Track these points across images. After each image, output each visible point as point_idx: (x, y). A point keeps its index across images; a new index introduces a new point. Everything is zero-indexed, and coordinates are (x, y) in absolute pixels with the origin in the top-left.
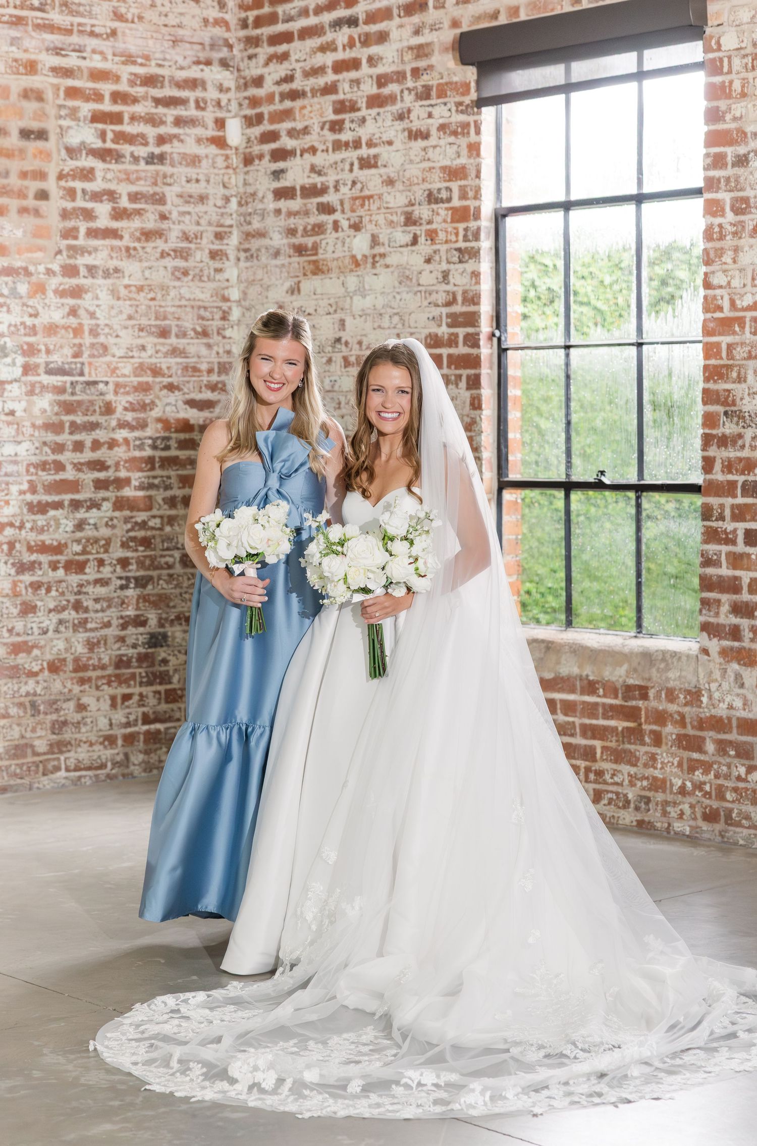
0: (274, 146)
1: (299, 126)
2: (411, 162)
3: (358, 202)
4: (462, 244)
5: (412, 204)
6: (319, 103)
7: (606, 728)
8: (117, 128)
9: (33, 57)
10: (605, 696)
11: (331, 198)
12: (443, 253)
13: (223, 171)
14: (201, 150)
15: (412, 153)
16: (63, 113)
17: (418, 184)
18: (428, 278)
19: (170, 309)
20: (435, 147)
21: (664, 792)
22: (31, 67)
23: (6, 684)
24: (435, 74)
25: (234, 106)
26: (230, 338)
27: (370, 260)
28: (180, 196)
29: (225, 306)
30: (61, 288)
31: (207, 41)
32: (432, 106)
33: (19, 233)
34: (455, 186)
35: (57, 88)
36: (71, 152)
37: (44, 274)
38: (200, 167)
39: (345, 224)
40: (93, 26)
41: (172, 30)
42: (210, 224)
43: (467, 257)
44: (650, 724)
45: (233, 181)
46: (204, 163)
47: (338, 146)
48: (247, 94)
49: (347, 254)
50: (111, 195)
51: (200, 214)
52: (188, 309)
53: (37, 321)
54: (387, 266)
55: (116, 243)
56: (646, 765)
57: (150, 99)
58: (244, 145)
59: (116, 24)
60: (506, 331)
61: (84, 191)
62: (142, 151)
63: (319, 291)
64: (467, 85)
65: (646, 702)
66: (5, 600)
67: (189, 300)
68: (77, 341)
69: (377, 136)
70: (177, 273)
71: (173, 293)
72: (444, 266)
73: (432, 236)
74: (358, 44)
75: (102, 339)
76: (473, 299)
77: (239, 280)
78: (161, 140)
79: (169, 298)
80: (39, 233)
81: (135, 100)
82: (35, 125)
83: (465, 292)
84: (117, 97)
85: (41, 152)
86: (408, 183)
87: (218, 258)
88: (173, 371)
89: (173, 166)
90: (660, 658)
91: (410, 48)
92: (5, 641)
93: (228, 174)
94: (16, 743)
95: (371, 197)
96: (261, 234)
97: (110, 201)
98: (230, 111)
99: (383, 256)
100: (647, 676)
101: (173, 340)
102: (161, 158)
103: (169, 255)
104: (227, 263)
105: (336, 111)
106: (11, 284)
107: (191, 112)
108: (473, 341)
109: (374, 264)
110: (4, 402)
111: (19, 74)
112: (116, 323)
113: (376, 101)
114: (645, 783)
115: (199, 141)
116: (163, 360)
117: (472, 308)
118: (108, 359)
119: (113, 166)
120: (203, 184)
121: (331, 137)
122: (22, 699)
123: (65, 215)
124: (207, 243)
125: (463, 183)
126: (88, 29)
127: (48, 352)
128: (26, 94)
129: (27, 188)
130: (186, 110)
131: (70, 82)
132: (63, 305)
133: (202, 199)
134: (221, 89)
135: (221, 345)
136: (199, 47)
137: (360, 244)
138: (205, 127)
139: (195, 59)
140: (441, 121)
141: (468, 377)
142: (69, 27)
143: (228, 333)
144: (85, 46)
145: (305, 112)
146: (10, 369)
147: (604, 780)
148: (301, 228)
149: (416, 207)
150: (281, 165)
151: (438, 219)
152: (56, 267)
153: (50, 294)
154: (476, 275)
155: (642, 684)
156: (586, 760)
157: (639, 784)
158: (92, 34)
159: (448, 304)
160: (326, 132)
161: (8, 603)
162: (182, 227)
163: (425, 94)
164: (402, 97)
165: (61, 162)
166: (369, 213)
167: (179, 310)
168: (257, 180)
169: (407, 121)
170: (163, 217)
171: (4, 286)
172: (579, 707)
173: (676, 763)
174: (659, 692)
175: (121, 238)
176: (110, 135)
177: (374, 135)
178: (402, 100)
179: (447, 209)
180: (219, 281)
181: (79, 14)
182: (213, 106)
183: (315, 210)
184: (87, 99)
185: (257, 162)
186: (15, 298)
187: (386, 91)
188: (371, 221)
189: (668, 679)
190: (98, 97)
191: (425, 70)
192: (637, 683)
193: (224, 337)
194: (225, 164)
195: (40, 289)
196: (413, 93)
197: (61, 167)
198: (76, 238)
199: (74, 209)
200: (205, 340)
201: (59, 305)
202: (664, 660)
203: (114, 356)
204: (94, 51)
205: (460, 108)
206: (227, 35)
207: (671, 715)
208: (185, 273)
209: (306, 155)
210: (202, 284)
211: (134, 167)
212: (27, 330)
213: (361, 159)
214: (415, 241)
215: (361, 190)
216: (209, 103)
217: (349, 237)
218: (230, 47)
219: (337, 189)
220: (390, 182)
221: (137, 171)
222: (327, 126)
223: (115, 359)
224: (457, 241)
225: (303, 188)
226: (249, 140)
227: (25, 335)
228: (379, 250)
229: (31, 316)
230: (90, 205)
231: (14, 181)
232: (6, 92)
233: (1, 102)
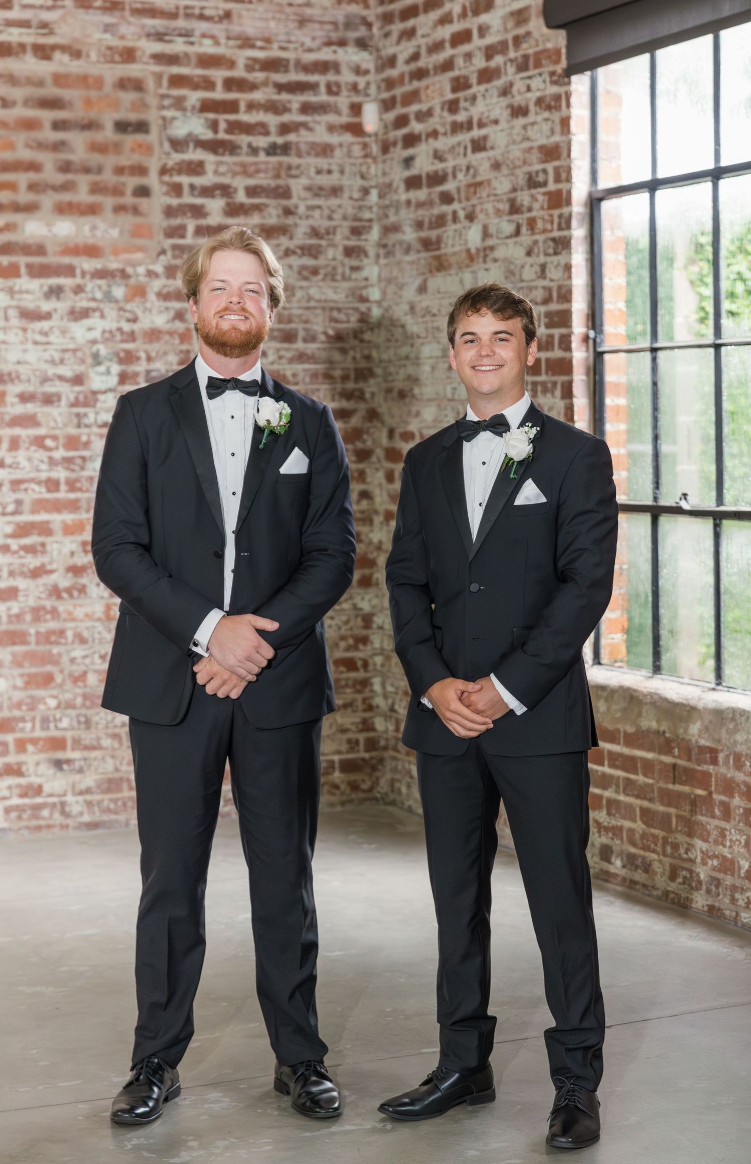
0: (404, 131)
1: (424, 107)
2: (514, 142)
3: (472, 190)
4: (556, 234)
5: (514, 190)
6: (440, 82)
7: (680, 795)
8: (232, 117)
9: (130, 44)
10: (679, 757)
11: (450, 186)
12: (541, 244)
13: (361, 161)
14: (334, 139)
15: (515, 132)
16: (166, 102)
17: (520, 167)
18: (529, 274)
19: (296, 312)
20: (533, 124)
21: (733, 875)
22: (129, 55)
23: (97, 714)
24: (532, 42)
25: (373, 90)
26: (369, 342)
27: (482, 254)
28: (308, 189)
29: (363, 307)
30: (165, 291)
31: (341, 19)
32: (530, 78)
33: (115, 233)
34: (550, 167)
35: (159, 77)
36: (177, 144)
37: (146, 276)
38: (332, 157)
39: (461, 214)
40: (202, 8)
41: (299, 10)
42: (345, 218)
43: (560, 247)
44: (719, 793)
45: (373, 170)
46: (338, 153)
47: (456, 128)
48: (385, 75)
49: (463, 248)
50: (225, 190)
51: (333, 208)
52: (318, 311)
53: (136, 327)
54: (495, 260)
56: (716, 842)
57: (271, 85)
58: (381, 132)
59: (231, 6)
60: (601, 332)
61: (192, 187)
62: (262, 142)
63: (442, 290)
64: (558, 52)
65: (716, 768)
66: (97, 624)
67: (319, 301)
68: (184, 347)
69: (486, 115)
70: (305, 273)
71: (299, 294)
72: (542, 259)
73: (531, 223)
74: (470, 14)
76: (566, 296)
77: (380, 279)
78: (285, 129)
79: (295, 299)
80: (137, 232)
81: (253, 87)
82: (133, 117)
83: (560, 288)
84: (230, 84)
85: (140, 146)
86: (511, 166)
87: (354, 255)
88: (300, 378)
89: (299, 155)
90: (730, 716)
91: (512, 14)
92: (97, 667)
93: (366, 163)
94: (110, 776)
95: (480, 184)
96: (395, 228)
97: (223, 195)
98: (367, 95)
99: (492, 248)
100: (716, 736)
101: (300, 345)
102: (285, 149)
103: (294, 253)
104: (365, 261)
105: (454, 90)
106: (105, 288)
107: (323, 97)
108: (566, 343)
109: (485, 256)
110: (97, 413)
111: (112, 61)
113: (486, 76)
114: (715, 862)
115: (331, 128)
116: (287, 367)
117: (564, 306)
119: (227, 159)
120: (336, 176)
121: (449, 118)
122: (117, 730)
123: (169, 212)
124: (341, 238)
125: (556, 163)
126: (197, 11)
127: (149, 359)
128: (123, 84)
129: (124, 184)
130: (315, 95)
131: (176, 70)
132: (167, 309)
133: (336, 191)
134: (358, 71)
135: (358, 350)
136: (329, 27)
137: (474, 236)
138: (338, 112)
139: (325, 40)
140: (538, 94)
141: (563, 384)
142: (174, 10)
143: (367, 336)
144: (193, 30)
145: (429, 92)
146: (104, 378)
147: (680, 855)
148: (427, 220)
149: (519, 193)
150: (410, 152)
151: (536, 206)
152: (159, 268)
153: (152, 297)
154: (568, 268)
155: (713, 746)
156: (662, 830)
157: (710, 862)
158: (202, 17)
159: (547, 301)
160: (446, 114)
161: (99, 627)
162: (311, 222)
163: (523, 66)
164: (505, 69)
165: (164, 156)
166: (480, 201)
167: (307, 312)
168: (391, 169)
169: (509, 96)
170: (288, 212)
171: (96, 289)
172: (657, 768)
173: (743, 841)
174: (727, 757)
176: (223, 126)
177: (482, 113)
178: (506, 74)
179: (544, 194)
180: (356, 280)
182: (349, 90)
183: (437, 201)
184: (196, 87)
185: (392, 149)
186: (110, 301)
187: (493, 64)
188: (482, 211)
189: (735, 743)
190: (209, 85)
191: (524, 37)
192: (708, 744)
193: (362, 341)
194: (362, 154)
195: (140, 292)
196: (514, 64)
197: (164, 161)
198: (183, 236)
199: (180, 205)
200: (339, 345)
201: (162, 309)
202: (733, 719)
204: (204, 36)
205: (555, 78)
206: (365, 12)
207: (738, 785)
208: (315, 272)
209: (431, 140)
210: (335, 284)
211: (252, 159)
212: (125, 337)
213: (473, 141)
214: (517, 232)
215: (474, 176)
216: (343, 88)
217: (464, 228)
218: (369, 25)
219: (455, 176)
220: (496, 166)
221: (256, 164)
222: (446, 107)
224: (551, 231)
225: (429, 176)
226: (386, 127)
227: (123, 341)
228: (490, 242)
229: (129, 320)
230: (199, 201)
231: (108, 177)
232: (99, 83)
233: (93, 94)
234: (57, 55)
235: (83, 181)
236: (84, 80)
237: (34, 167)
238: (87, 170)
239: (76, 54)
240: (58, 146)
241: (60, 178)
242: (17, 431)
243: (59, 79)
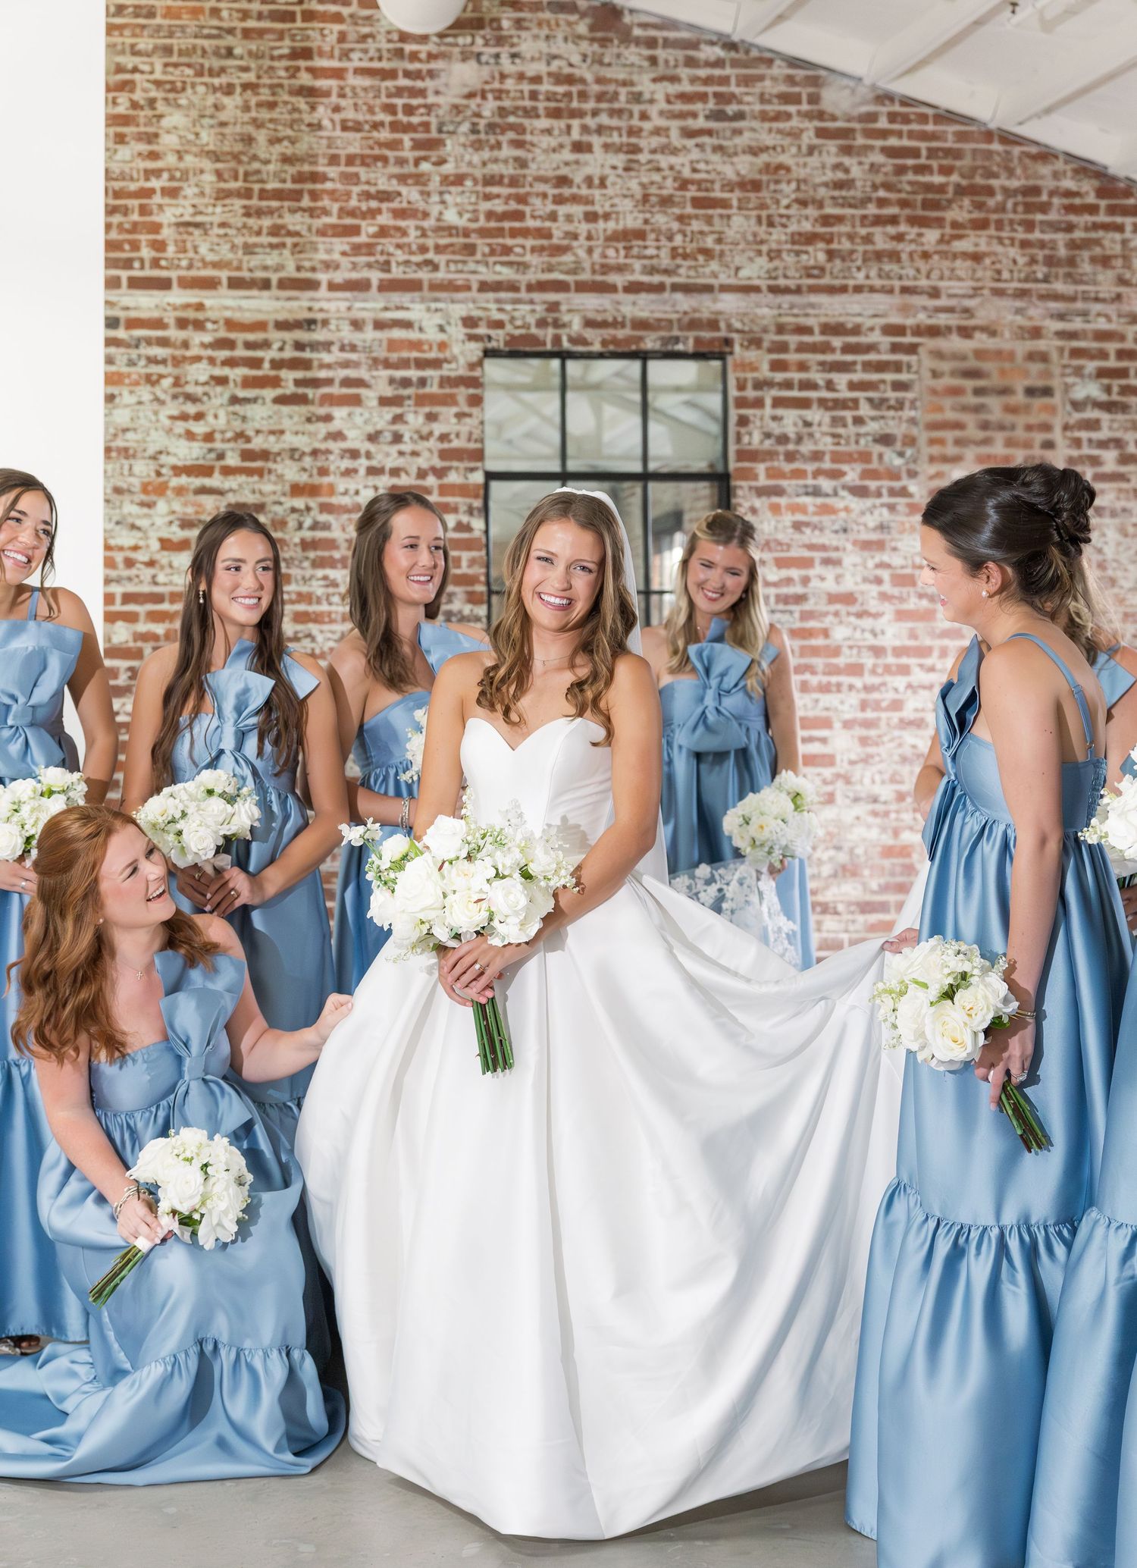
8: (1123, 382)
9: (1037, 323)
16: (1068, 371)
22: (1036, 333)
35: (1061, 350)
36: (1077, 406)
40: (1097, 292)
50: (1118, 443)
55: (1124, 485)
59: (1122, 289)
61: (1090, 441)
75: (1110, 572)
82: (1040, 383)
84: (1122, 354)
85: (1047, 407)
97: (1116, 447)
111: (1023, 338)
112: (1124, 558)
118: (1116, 590)
119: (1120, 417)
126: (1093, 295)
128: (1031, 356)
129: (1033, 439)
131: (1075, 344)
142: (1074, 295)
144: (1090, 311)
158: (1097, 300)
165: (1066, 415)
175: (1128, 480)
176: (1115, 389)
181: (1082, 282)
184: (1093, 358)
190: (1103, 355)
197: (1066, 419)
199: (1081, 457)
203: (1121, 587)
204: (1099, 315)
223: (1122, 592)
230: (1095, 452)
231: (1020, 434)
232: (1011, 356)
233: (1007, 365)
234: (978, 335)
235: (999, 437)
236: (999, 354)
237: (958, 426)
238: (1002, 427)
239: (993, 333)
240: (978, 409)
241: (981, 435)
242: (946, 642)
243: (979, 354)
